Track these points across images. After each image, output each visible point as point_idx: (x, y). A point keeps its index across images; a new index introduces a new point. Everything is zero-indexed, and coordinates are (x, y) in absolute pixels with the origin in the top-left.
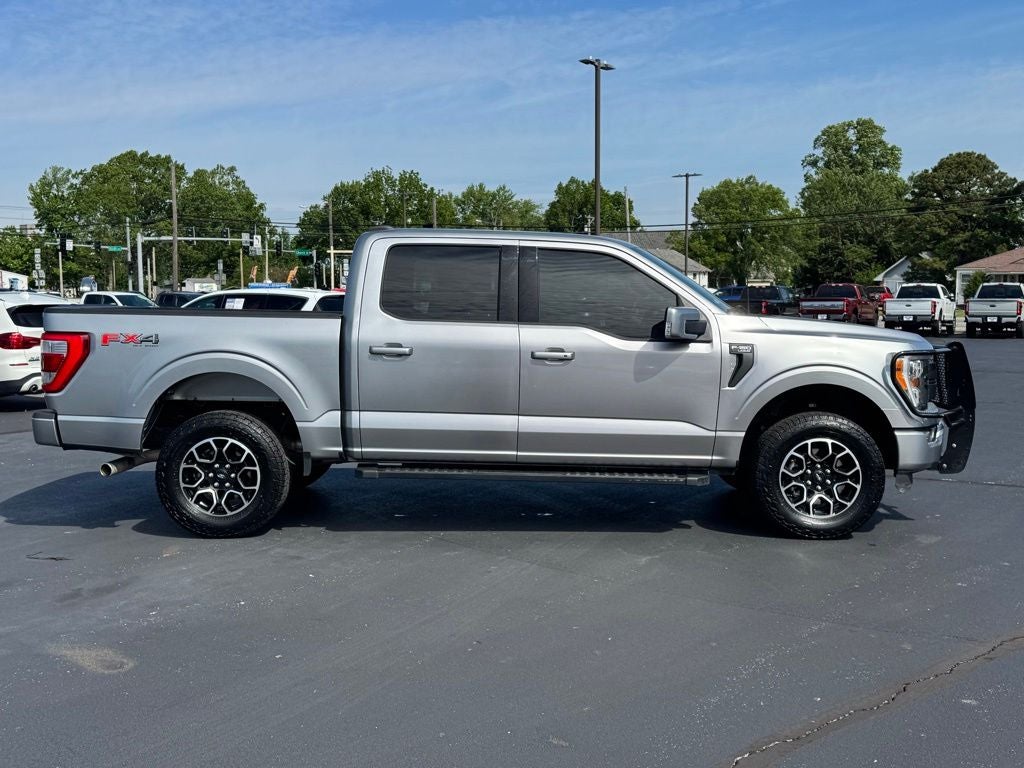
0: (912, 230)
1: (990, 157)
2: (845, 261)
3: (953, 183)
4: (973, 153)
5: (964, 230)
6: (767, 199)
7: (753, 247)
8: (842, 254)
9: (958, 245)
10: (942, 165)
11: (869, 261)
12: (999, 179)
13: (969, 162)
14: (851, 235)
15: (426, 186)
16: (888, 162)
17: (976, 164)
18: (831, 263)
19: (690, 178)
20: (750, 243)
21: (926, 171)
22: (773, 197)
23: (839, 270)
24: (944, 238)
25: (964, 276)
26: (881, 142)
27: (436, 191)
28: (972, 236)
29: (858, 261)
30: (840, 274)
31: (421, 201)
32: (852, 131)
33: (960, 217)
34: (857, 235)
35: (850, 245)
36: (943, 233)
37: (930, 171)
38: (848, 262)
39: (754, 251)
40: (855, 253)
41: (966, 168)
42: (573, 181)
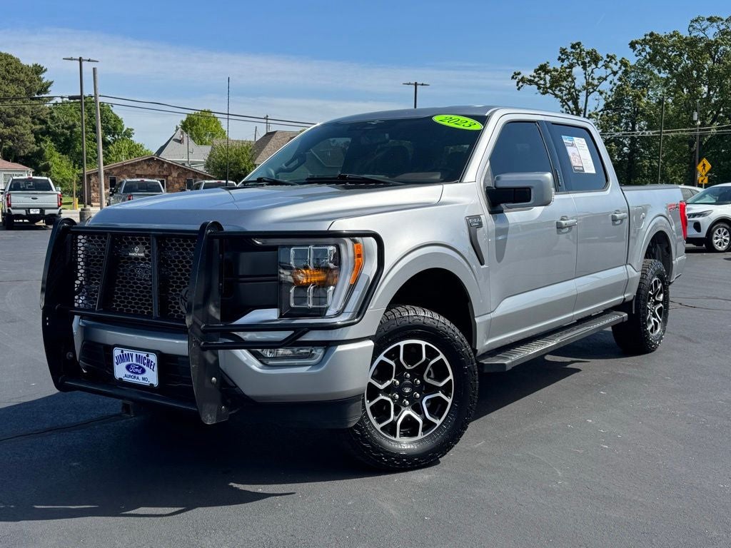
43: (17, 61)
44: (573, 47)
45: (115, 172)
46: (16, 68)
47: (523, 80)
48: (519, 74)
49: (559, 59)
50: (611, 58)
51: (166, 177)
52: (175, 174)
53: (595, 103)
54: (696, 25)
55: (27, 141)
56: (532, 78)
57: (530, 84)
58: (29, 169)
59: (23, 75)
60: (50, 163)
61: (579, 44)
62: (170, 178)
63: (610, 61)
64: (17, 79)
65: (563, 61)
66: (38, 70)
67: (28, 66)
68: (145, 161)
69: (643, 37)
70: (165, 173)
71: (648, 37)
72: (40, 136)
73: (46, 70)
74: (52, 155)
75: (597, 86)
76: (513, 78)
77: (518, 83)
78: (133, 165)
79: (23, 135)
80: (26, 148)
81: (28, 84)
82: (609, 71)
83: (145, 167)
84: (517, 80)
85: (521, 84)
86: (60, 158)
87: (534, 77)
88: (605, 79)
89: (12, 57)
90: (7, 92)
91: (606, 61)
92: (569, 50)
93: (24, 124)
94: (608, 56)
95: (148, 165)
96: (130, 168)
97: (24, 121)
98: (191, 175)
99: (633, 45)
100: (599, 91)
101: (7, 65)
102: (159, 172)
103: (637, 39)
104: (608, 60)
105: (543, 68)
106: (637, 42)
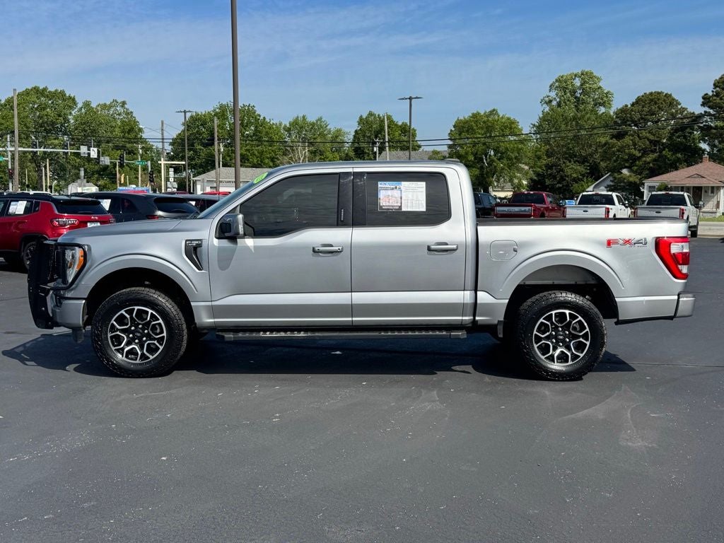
0: (614, 152)
1: (674, 96)
2: (566, 176)
3: (647, 115)
4: (662, 93)
5: (654, 151)
6: (506, 127)
7: (495, 164)
8: (562, 170)
9: (649, 163)
10: (638, 101)
11: (583, 175)
12: (681, 113)
13: (659, 99)
14: (570, 156)
15: (260, 116)
16: (604, 102)
17: (664, 101)
18: (554, 177)
19: (413, 100)
20: (493, 161)
21: (626, 106)
22: (510, 126)
23: (559, 183)
24: (639, 158)
25: (650, 187)
26: (600, 88)
27: (267, 120)
28: (659, 156)
29: (575, 175)
30: (561, 186)
31: (256, 127)
32: (577, 79)
33: (651, 141)
34: (575, 156)
35: (568, 164)
36: (638, 154)
37: (629, 106)
38: (568, 176)
39: (495, 167)
40: (573, 169)
41: (656, 103)
42: (371, 114)
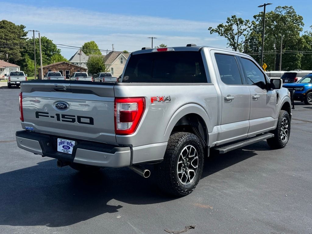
43: (14, 25)
44: (232, 17)
45: (51, 68)
46: (14, 27)
47: (213, 30)
48: (211, 28)
49: (227, 22)
50: (248, 21)
51: (70, 69)
52: (73, 68)
53: (241, 40)
54: (278, 9)
55: (18, 56)
56: (216, 30)
57: (216, 32)
58: (19, 67)
59: (16, 30)
60: (28, 64)
61: (235, 16)
62: (71, 70)
63: (247, 23)
64: (14, 32)
65: (228, 23)
66: (22, 27)
67: (18, 26)
68: (62, 63)
69: (259, 14)
70: (69, 68)
71: (261, 14)
72: (24, 53)
73: (25, 27)
74: (28, 60)
75: (242, 33)
76: (209, 29)
77: (211, 31)
78: (57, 65)
79: (17, 53)
80: (18, 58)
81: (18, 33)
82: (247, 27)
83: (62, 66)
84: (210, 30)
85: (212, 32)
86: (31, 61)
87: (217, 29)
88: (246, 30)
89: (12, 23)
90: (11, 37)
91: (245, 23)
92: (231, 18)
93: (17, 49)
94: (246, 21)
95: (63, 65)
96: (56, 66)
97: (17, 48)
98: (79, 69)
99: (255, 17)
100: (244, 35)
101: (10, 26)
102: (67, 68)
103: (257, 15)
104: (246, 22)
105: (221, 26)
106: (256, 16)
